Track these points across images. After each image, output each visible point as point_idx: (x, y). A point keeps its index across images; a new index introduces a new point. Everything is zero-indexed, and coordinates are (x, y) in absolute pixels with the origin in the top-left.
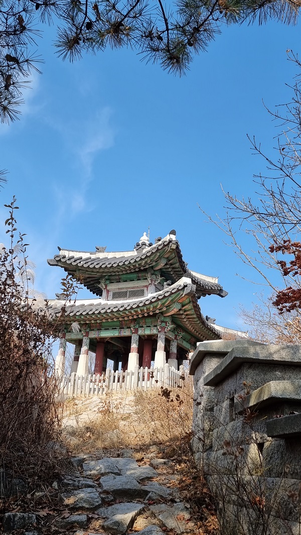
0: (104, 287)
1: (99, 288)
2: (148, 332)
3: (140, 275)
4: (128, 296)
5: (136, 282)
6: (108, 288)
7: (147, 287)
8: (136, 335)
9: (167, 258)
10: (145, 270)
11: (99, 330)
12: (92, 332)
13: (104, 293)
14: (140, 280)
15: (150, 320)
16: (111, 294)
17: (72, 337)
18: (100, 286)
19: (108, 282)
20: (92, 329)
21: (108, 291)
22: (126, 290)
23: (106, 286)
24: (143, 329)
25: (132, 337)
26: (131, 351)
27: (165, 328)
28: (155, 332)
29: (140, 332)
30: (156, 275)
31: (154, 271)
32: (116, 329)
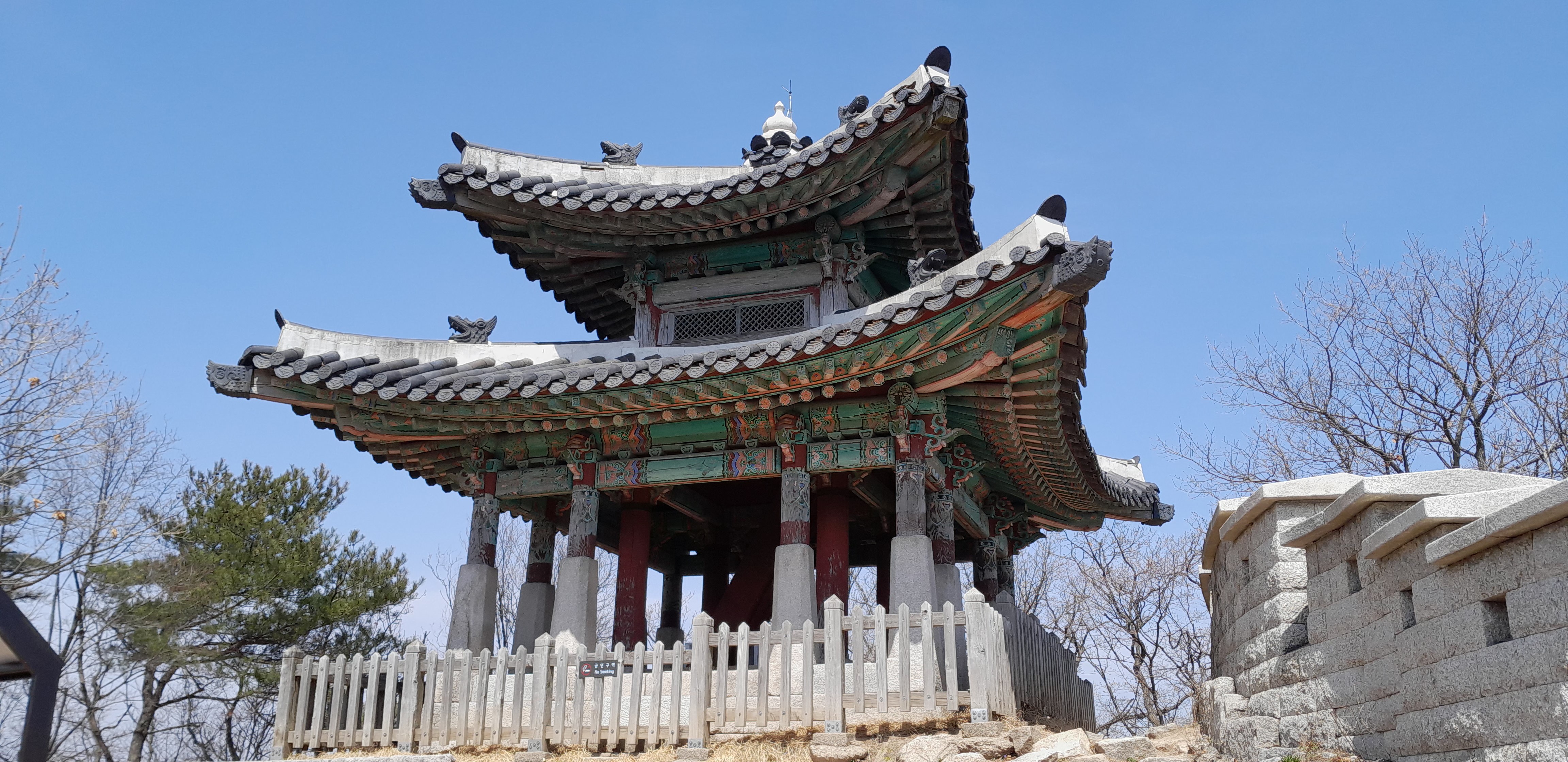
0: (642, 296)
1: (622, 302)
2: (849, 460)
3: (783, 247)
4: (738, 326)
5: (773, 273)
6: (657, 300)
7: (814, 290)
8: (799, 471)
9: (908, 168)
10: (807, 227)
11: (641, 455)
12: (613, 465)
13: (642, 322)
14: (786, 265)
15: (859, 411)
16: (669, 321)
17: (525, 489)
18: (622, 293)
19: (655, 276)
20: (607, 453)
21: (657, 313)
22: (729, 306)
23: (649, 293)
24: (828, 446)
25: (785, 483)
26: (784, 536)
27: (925, 439)
28: (881, 456)
29: (818, 460)
30: (849, 245)
31: (843, 229)
32: (711, 449)
